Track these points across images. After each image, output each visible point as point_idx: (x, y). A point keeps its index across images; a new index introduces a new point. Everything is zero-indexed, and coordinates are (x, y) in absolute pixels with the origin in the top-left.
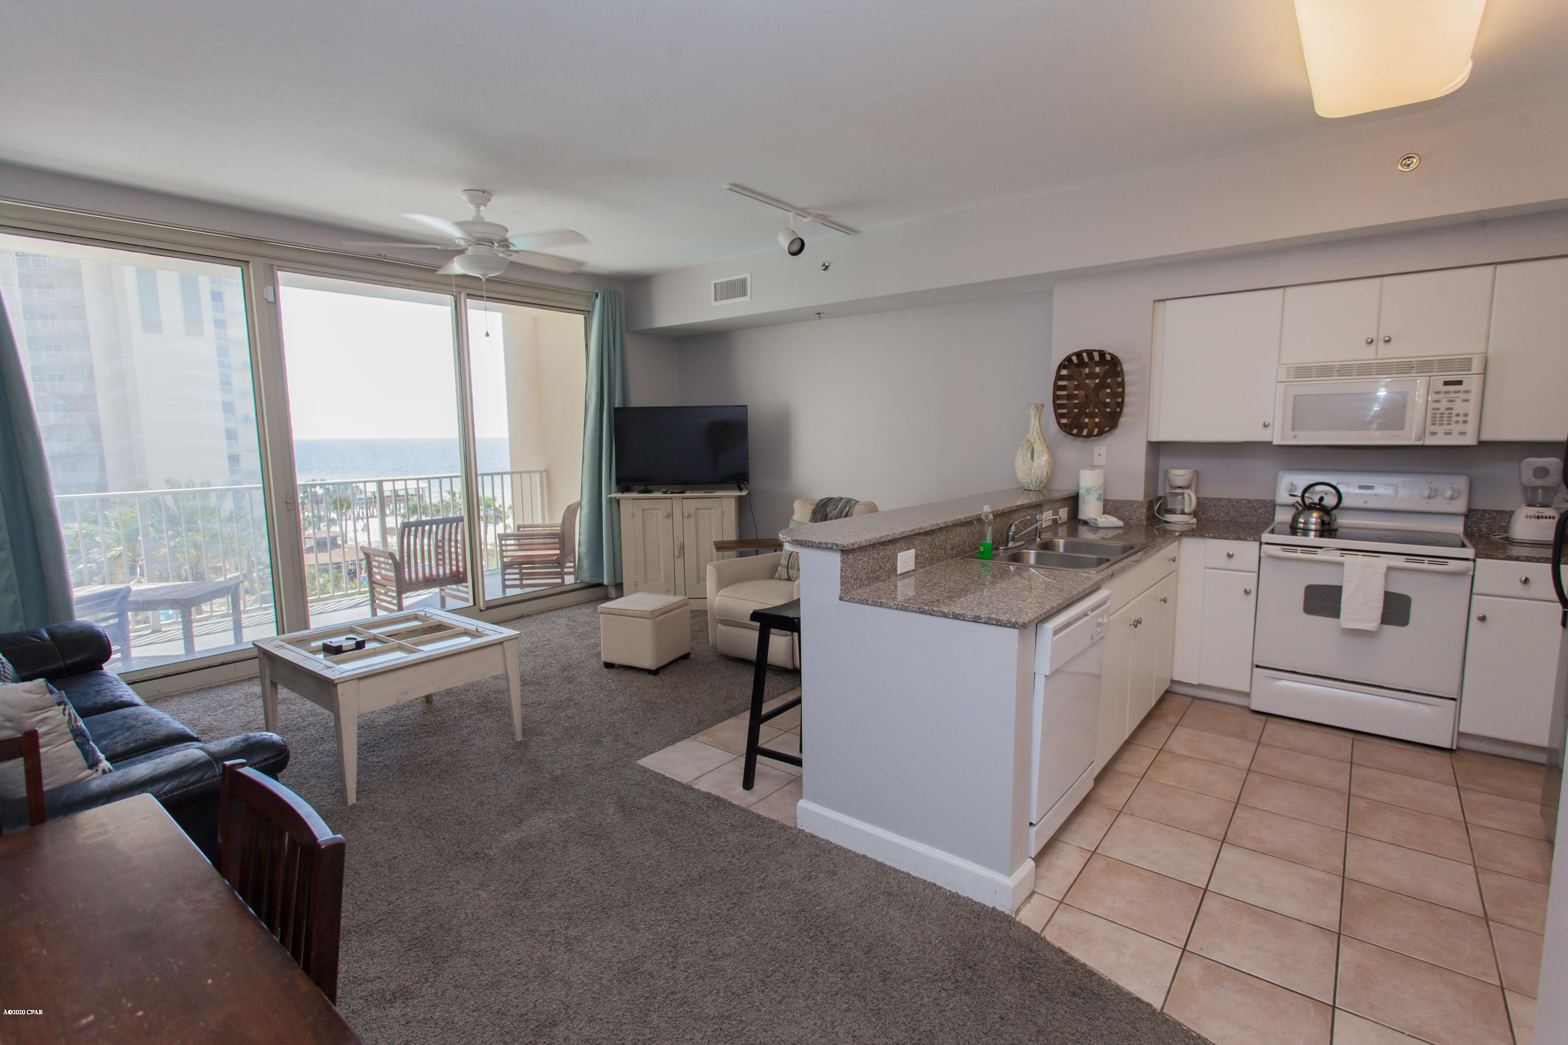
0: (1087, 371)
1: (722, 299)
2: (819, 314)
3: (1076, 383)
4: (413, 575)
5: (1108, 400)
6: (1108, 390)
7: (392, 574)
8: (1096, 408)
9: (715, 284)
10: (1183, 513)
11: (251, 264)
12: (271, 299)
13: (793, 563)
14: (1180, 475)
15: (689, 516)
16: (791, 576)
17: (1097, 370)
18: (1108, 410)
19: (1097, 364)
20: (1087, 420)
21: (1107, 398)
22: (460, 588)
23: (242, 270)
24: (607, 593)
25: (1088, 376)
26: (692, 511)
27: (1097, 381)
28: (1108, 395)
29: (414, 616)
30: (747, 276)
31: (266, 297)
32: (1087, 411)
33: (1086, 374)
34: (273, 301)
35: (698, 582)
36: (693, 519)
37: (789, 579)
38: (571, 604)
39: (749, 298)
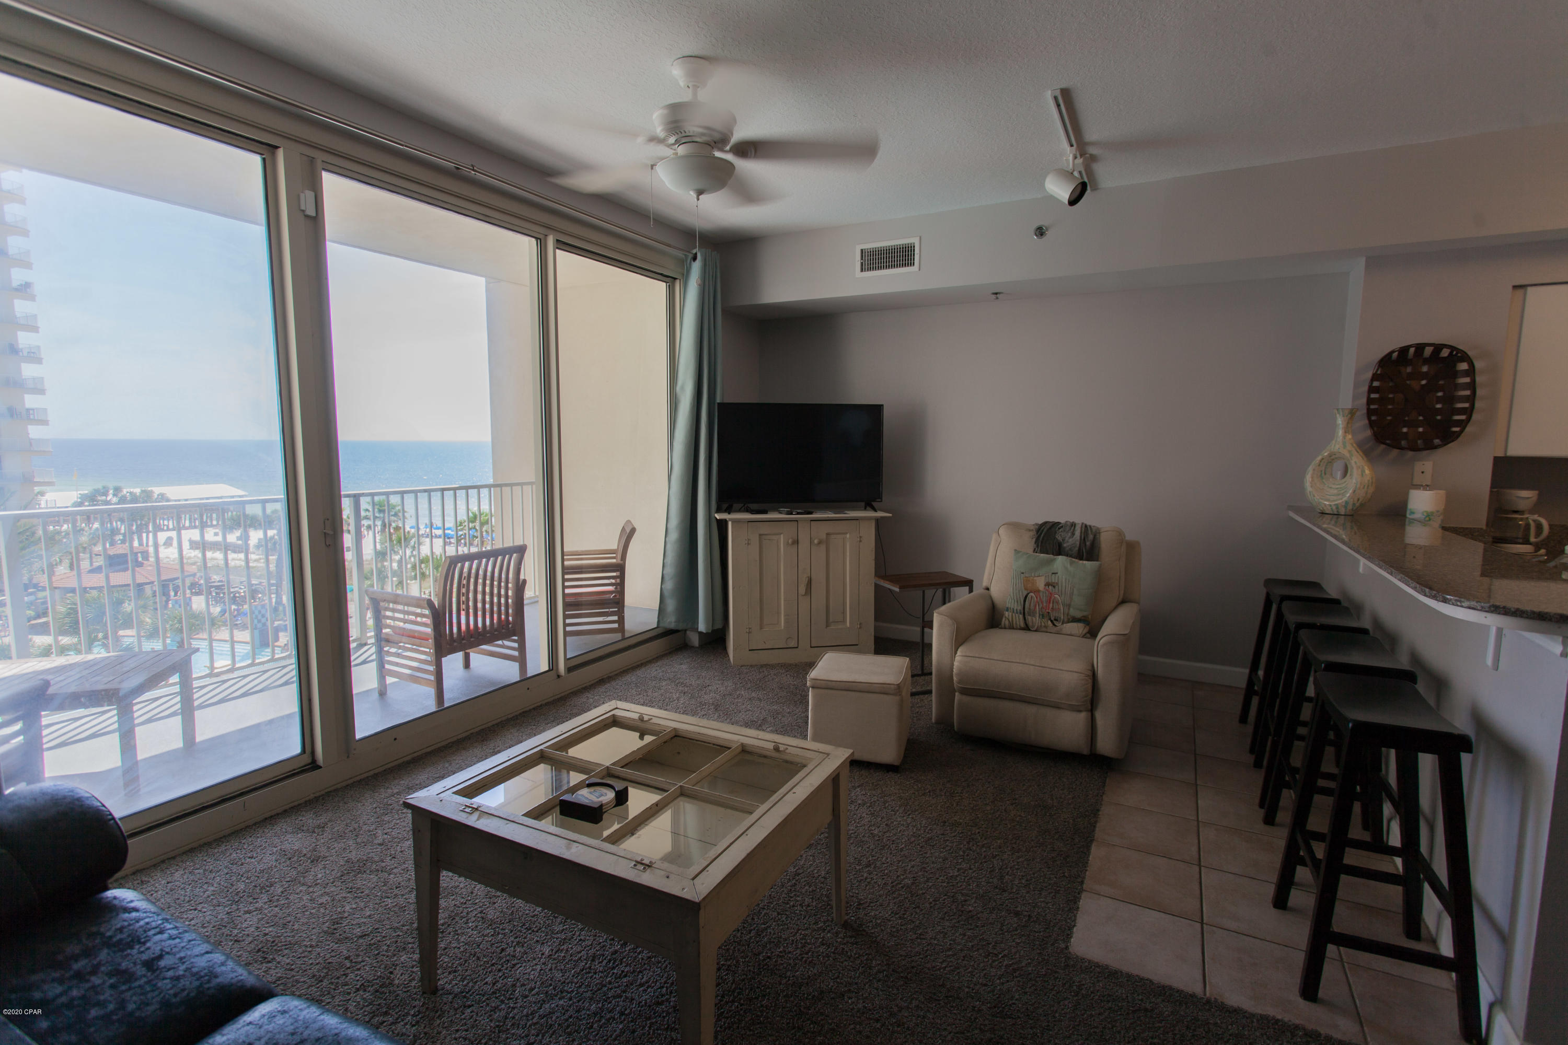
0: (1409, 369)
1: (870, 269)
2: (996, 294)
3: (1391, 384)
4: (455, 630)
5: (1439, 406)
6: (1440, 394)
7: (429, 630)
8: (1420, 415)
9: (862, 250)
10: (1526, 542)
11: (280, 154)
12: (311, 212)
13: (1032, 607)
14: (1525, 497)
15: (820, 543)
16: (1030, 624)
17: (1425, 369)
18: (1439, 417)
19: (1426, 361)
20: (1405, 430)
21: (1438, 403)
22: (507, 643)
23: (264, 160)
24: (685, 640)
25: (1410, 376)
26: (823, 537)
27: (1424, 382)
28: (1439, 400)
29: (611, 720)
30: (915, 241)
31: (303, 208)
32: (1407, 418)
33: (1408, 374)
34: (314, 214)
35: (827, 626)
36: (823, 547)
37: (1027, 628)
38: (650, 658)
39: (917, 270)
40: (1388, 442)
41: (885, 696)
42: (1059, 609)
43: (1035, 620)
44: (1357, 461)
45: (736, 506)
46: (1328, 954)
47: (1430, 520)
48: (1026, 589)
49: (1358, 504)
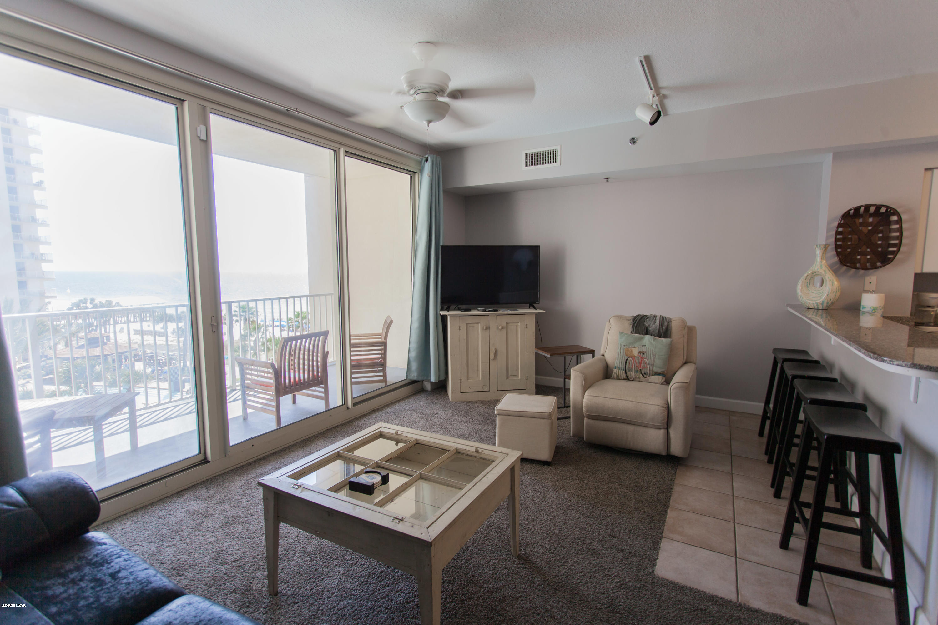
0: (861, 220)
1: (531, 165)
2: (607, 178)
3: (850, 229)
5: (880, 242)
6: (880, 235)
8: (868, 248)
9: (526, 154)
11: (186, 104)
12: (203, 137)
13: (631, 366)
14: (935, 297)
15: (502, 328)
16: (629, 376)
17: (871, 220)
18: (880, 249)
19: (871, 215)
20: (859, 257)
21: (879, 240)
23: (177, 108)
24: (422, 387)
25: (861, 224)
26: (504, 324)
27: (870, 228)
28: (880, 239)
29: (379, 434)
30: (558, 148)
31: (199, 135)
32: (860, 250)
33: (860, 223)
34: (205, 139)
35: (507, 378)
36: (504, 331)
37: (627, 379)
38: (402, 398)
39: (559, 165)
40: (848, 265)
41: (542, 420)
42: (647, 367)
43: (632, 374)
44: (829, 276)
45: (452, 307)
46: (813, 577)
47: (875, 312)
48: (627, 355)
49: (830, 303)
